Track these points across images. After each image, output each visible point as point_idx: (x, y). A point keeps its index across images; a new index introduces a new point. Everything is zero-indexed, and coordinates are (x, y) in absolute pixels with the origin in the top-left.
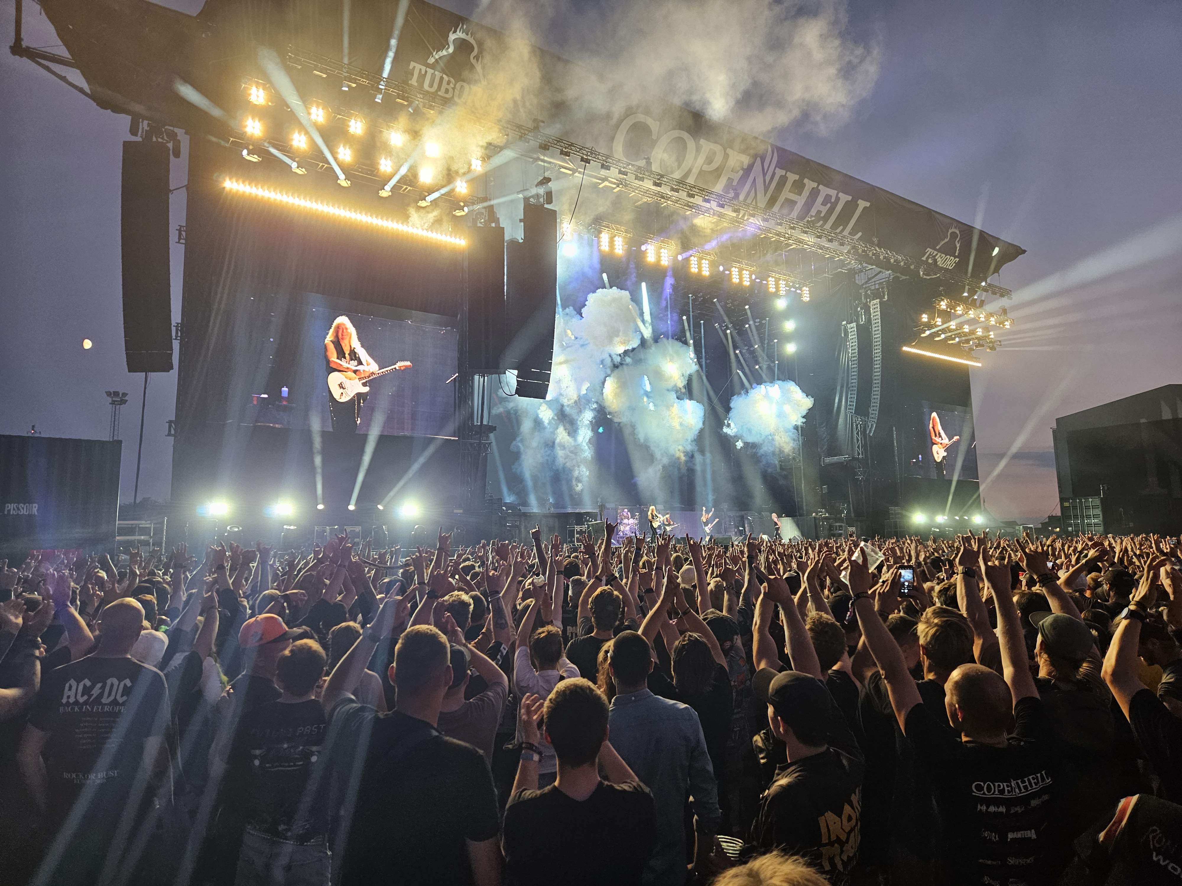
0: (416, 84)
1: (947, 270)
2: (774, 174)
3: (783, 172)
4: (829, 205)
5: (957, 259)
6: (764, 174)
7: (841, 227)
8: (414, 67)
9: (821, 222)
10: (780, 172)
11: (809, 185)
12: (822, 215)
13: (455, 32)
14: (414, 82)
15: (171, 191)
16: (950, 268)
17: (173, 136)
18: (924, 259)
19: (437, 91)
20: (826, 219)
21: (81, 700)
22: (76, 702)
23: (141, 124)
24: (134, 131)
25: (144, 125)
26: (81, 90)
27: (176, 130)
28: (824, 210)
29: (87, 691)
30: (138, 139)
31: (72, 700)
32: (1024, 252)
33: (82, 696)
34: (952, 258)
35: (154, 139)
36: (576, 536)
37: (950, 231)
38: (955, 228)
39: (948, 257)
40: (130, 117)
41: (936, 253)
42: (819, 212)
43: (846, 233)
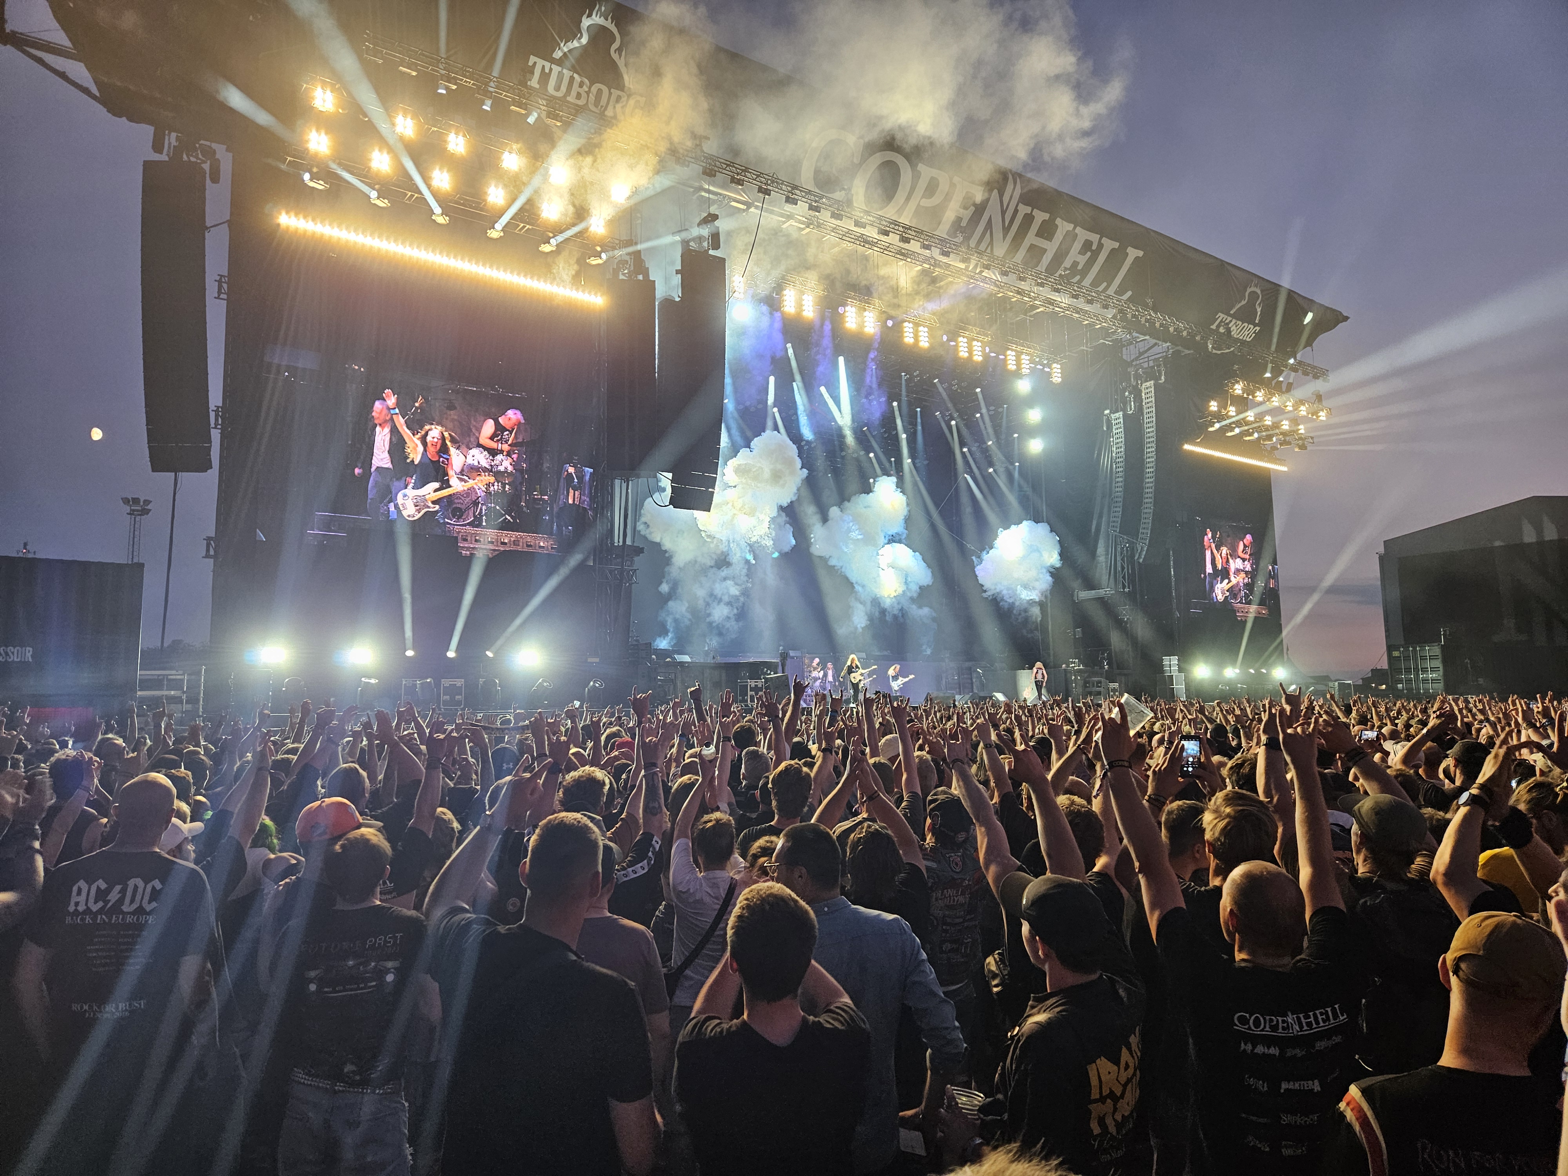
0: (537, 86)
1: (1243, 342)
2: (1016, 211)
3: (1028, 209)
4: (1089, 254)
5: (1258, 328)
6: (1003, 213)
7: (1105, 284)
8: (535, 63)
9: (1078, 277)
10: (1024, 209)
11: (1063, 227)
12: (1080, 267)
13: (590, 16)
14: (534, 83)
15: (207, 228)
16: (1248, 340)
17: (210, 154)
18: (1214, 327)
19: (565, 96)
20: (1084, 273)
21: (95, 908)
22: (88, 911)
23: (167, 137)
24: (157, 147)
25: (172, 139)
26: (86, 91)
27: (214, 145)
28: (1082, 260)
29: (101, 895)
30: (164, 157)
31: (81, 908)
32: (1346, 319)
33: (95, 903)
34: (1252, 327)
35: (185, 158)
36: (749, 693)
37: (1249, 290)
38: (1256, 286)
39: (1246, 325)
40: (152, 128)
41: (1229, 319)
42: (1075, 264)
43: (1111, 291)
